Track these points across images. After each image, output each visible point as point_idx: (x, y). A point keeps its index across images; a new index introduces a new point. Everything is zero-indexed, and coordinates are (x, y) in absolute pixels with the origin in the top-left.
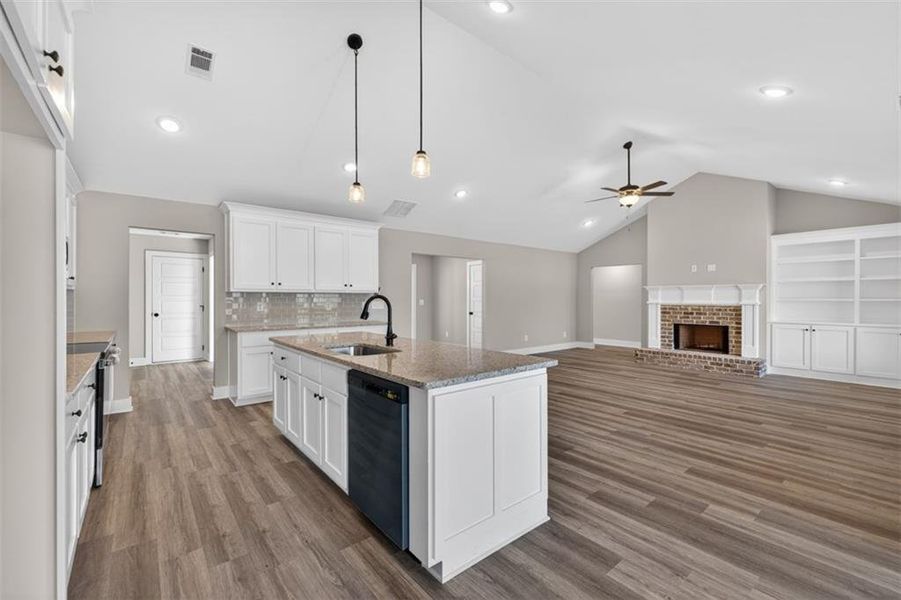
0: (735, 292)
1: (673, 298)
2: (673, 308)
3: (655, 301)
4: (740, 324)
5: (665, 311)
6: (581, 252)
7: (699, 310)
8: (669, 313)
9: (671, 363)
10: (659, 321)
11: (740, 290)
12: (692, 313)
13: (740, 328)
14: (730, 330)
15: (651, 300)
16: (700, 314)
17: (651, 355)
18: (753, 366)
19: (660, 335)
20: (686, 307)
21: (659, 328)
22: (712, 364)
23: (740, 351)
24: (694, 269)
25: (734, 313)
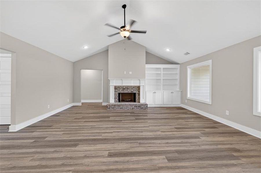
0: (138, 81)
1: (119, 84)
2: (119, 87)
3: (112, 84)
4: (139, 92)
5: (116, 88)
6: (75, 62)
7: (127, 88)
8: (117, 89)
9: (121, 108)
10: (114, 92)
11: (140, 80)
12: (125, 89)
13: (139, 93)
14: (136, 94)
15: (111, 84)
16: (128, 89)
17: (113, 106)
18: (146, 106)
19: (114, 97)
20: (123, 86)
21: (114, 95)
22: (134, 107)
23: (140, 101)
24: (125, 73)
25: (138, 88)
